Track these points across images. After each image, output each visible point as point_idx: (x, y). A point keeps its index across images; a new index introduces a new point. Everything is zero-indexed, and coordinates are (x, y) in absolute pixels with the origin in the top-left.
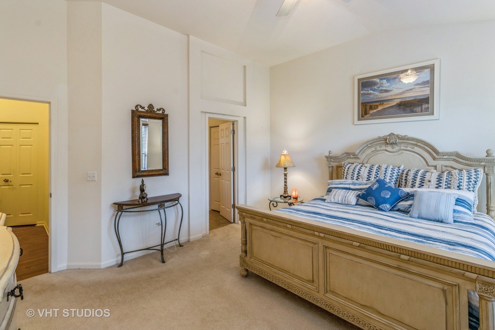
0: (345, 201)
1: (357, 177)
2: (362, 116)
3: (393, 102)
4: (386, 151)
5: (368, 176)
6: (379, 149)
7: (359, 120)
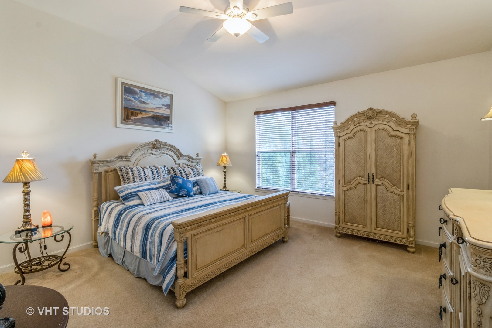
0: (164, 199)
1: (145, 178)
2: (125, 120)
3: (149, 114)
4: (152, 154)
5: (152, 175)
6: (146, 152)
7: (122, 123)
